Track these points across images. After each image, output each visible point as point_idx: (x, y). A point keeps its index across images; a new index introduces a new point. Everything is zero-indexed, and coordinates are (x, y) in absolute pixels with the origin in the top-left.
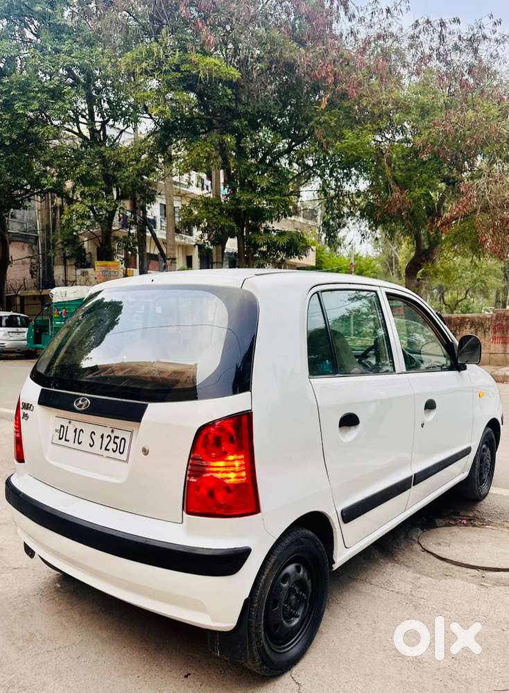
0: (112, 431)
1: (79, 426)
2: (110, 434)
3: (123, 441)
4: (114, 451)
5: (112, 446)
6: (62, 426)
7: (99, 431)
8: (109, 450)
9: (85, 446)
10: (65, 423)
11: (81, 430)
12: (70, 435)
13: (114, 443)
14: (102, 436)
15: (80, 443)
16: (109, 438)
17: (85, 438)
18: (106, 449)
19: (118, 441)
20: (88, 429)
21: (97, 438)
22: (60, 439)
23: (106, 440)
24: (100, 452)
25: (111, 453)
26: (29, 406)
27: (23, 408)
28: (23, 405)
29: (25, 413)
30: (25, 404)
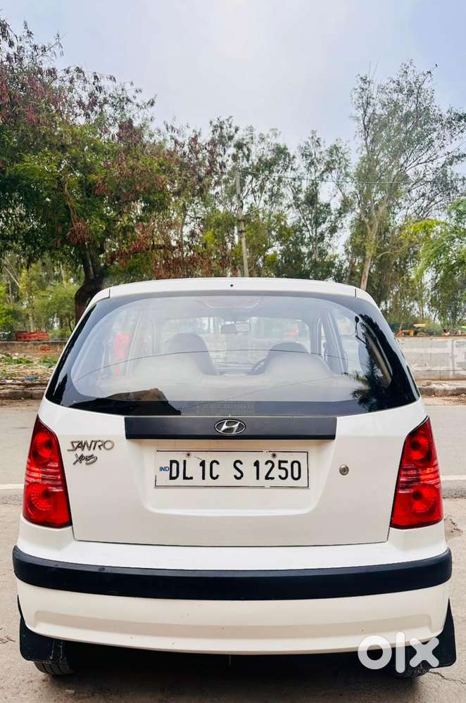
0: (274, 456)
1: (207, 457)
2: (271, 459)
3: (296, 465)
4: (284, 478)
5: (276, 472)
6: (173, 461)
7: (248, 458)
8: (272, 478)
10: (177, 457)
11: (214, 462)
12: (194, 471)
13: (281, 468)
14: (256, 465)
15: (215, 478)
16: (270, 465)
17: (224, 470)
18: (267, 478)
19: (287, 465)
20: (225, 458)
21: (247, 467)
23: (265, 468)
24: (255, 482)
25: (277, 481)
26: (100, 444)
27: (75, 449)
28: (76, 445)
29: (85, 455)
30: (81, 443)
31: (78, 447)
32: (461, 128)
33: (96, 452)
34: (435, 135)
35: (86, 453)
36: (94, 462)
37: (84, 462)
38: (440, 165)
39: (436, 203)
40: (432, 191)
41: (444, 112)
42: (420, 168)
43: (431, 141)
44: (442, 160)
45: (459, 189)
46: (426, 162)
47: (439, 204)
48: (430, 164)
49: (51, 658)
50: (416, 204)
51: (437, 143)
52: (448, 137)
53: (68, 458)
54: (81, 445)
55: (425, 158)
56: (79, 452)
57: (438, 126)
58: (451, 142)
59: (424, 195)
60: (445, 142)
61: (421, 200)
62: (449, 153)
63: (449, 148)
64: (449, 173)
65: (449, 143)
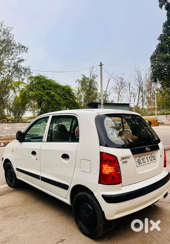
0: (151, 155)
1: (143, 157)
2: (151, 156)
4: (153, 160)
5: (153, 159)
6: (138, 160)
7: (148, 156)
9: (147, 163)
10: (139, 158)
11: (144, 158)
12: (142, 161)
13: (153, 158)
14: (150, 158)
15: (145, 162)
17: (146, 160)
19: (153, 157)
20: (145, 157)
21: (149, 159)
22: (139, 164)
23: (151, 158)
24: (150, 162)
25: (153, 161)
26: (127, 157)
27: (122, 160)
28: (122, 158)
29: (124, 161)
30: (123, 158)
31: (123, 159)
32: (23, 50)
33: (127, 160)
34: (14, 50)
35: (125, 160)
36: (126, 163)
37: (124, 163)
38: (16, 62)
39: (14, 75)
40: (13, 70)
41: (17, 43)
42: (10, 61)
43: (12, 52)
44: (17, 60)
45: (22, 71)
46: (11, 59)
47: (15, 75)
48: (13, 61)
49: (113, 226)
50: (7, 74)
51: (15, 53)
52: (18, 52)
53: (120, 162)
54: (124, 158)
55: (11, 58)
56: (123, 160)
57: (15, 47)
58: (20, 54)
59: (10, 71)
60: (17, 54)
61: (9, 73)
62: (19, 58)
63: (19, 56)
64: (19, 65)
65: (19, 54)
